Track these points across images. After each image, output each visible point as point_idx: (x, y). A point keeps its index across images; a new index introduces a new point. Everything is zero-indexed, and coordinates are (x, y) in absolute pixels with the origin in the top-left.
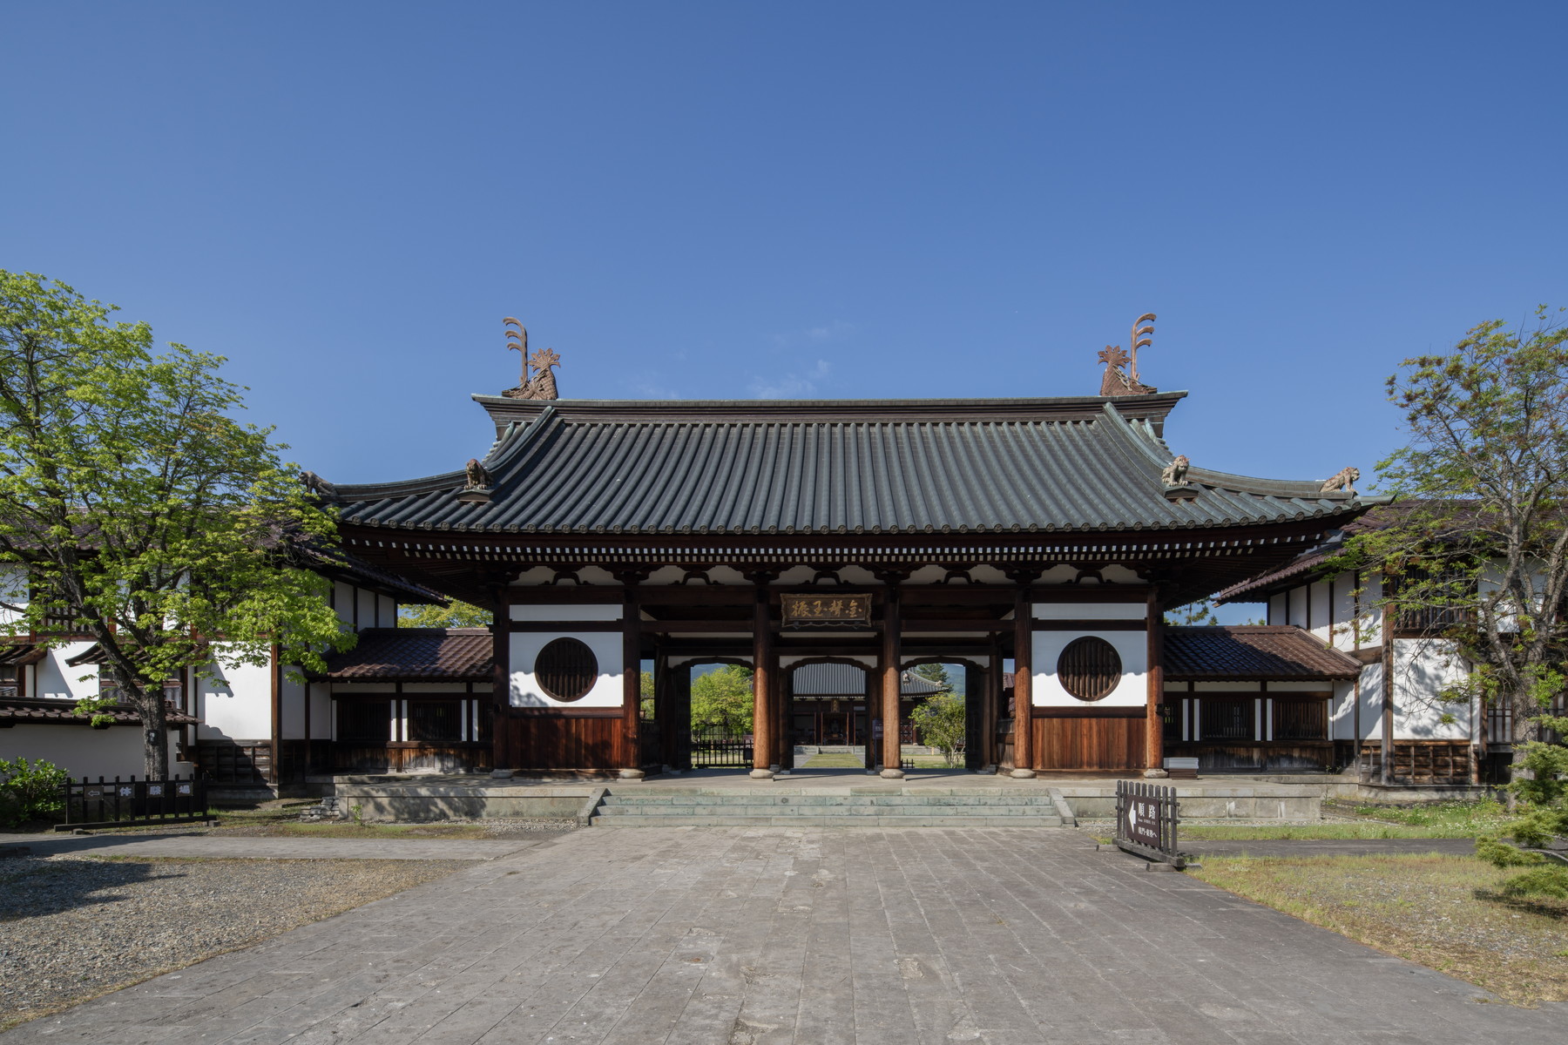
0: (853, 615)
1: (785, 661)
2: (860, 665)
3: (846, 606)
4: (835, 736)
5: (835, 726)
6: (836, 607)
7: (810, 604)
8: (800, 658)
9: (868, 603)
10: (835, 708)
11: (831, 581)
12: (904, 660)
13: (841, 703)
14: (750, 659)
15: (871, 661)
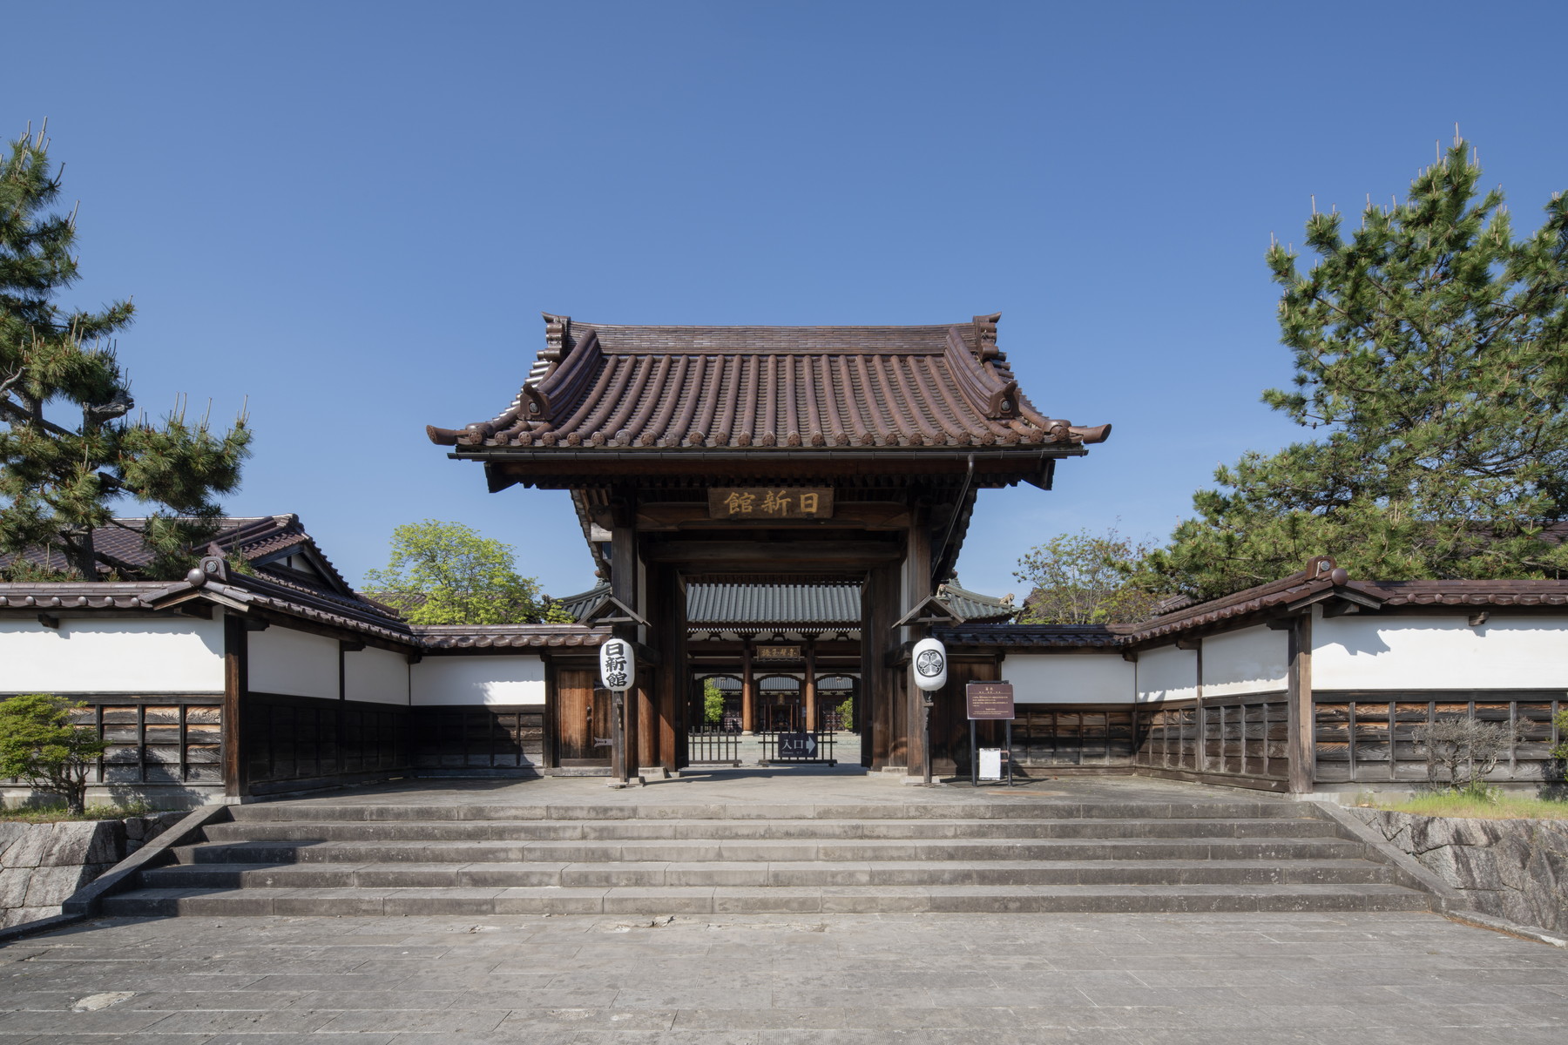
0: (791, 656)
1: (756, 676)
2: (796, 678)
3: (788, 651)
4: (781, 724)
5: (781, 715)
6: (783, 652)
7: (771, 650)
8: (764, 674)
9: (799, 650)
10: (781, 701)
11: (781, 639)
12: (817, 676)
13: (786, 697)
14: (741, 676)
15: (802, 676)
